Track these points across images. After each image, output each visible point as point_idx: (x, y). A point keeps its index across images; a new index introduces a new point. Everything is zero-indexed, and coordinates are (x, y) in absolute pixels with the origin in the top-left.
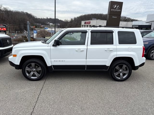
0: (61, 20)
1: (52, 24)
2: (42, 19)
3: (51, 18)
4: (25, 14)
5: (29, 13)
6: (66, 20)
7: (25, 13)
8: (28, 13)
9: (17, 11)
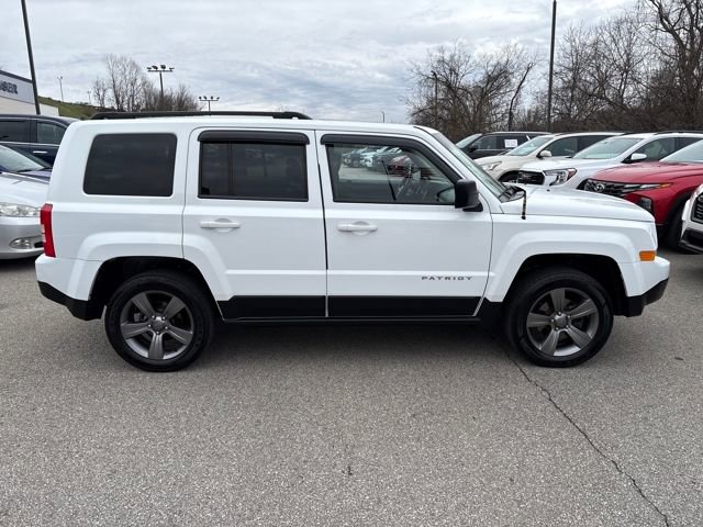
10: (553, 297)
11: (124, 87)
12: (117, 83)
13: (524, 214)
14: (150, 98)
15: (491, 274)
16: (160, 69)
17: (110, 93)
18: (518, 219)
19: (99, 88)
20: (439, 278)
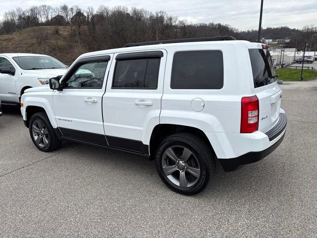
0: (295, 29)
1: (271, 40)
2: (249, 32)
3: (271, 28)
4: (216, 27)
5: (224, 25)
6: (308, 29)
7: (216, 25)
8: (222, 24)
9: (202, 25)
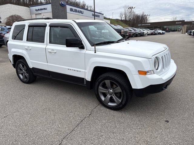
10: (106, 83)
11: (127, 14)
12: (126, 13)
13: (95, 51)
14: (134, 16)
15: (86, 71)
16: (131, 8)
17: (124, 16)
18: (93, 52)
19: (121, 15)
20: (72, 70)
